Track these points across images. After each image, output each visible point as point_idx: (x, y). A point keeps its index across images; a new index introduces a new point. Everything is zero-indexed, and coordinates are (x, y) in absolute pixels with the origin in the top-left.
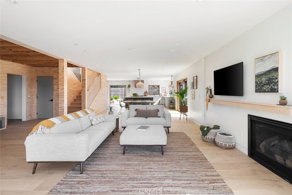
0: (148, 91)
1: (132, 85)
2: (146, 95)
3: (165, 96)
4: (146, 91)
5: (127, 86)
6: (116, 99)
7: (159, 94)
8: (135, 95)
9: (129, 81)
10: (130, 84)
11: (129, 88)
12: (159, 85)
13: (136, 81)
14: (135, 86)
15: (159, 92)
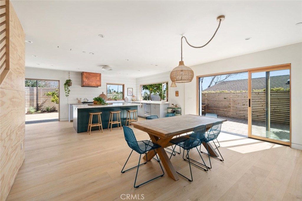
3: (133, 101)
9: (69, 72)
10: (70, 79)
11: (69, 86)
12: (124, 85)
13: (85, 74)
14: (83, 84)
15: (124, 95)
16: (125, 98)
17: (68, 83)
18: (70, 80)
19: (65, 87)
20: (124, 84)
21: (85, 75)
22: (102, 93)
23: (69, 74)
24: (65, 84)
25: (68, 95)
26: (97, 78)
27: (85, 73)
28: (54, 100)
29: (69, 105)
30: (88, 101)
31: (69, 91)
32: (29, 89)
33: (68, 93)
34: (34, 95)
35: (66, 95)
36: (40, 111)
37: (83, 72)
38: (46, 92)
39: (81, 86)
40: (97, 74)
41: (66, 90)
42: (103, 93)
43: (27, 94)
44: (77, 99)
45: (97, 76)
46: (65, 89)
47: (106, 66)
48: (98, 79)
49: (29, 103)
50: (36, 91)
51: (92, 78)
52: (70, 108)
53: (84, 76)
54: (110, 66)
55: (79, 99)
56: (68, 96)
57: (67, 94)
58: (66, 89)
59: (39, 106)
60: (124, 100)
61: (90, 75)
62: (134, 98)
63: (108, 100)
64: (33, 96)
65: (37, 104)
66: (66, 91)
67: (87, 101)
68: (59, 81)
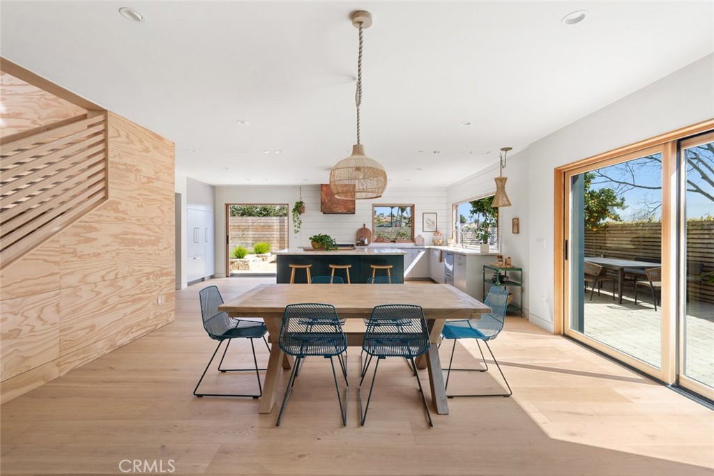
0: (369, 226)
1: (311, 203)
2: (362, 244)
3: (435, 245)
4: (361, 227)
5: (292, 207)
6: (260, 253)
7: (413, 240)
8: (320, 241)
9: (300, 188)
10: (301, 200)
11: (300, 214)
12: (414, 206)
14: (322, 208)
15: (413, 230)
16: (416, 236)
17: (299, 208)
18: (301, 203)
19: (293, 215)
20: (413, 203)
21: (324, 190)
23: (300, 191)
24: (294, 210)
27: (324, 186)
31: (301, 222)
32: (278, 221)
33: (299, 227)
35: (295, 231)
39: (322, 214)
41: (295, 221)
42: (364, 225)
46: (293, 218)
49: (278, 245)
53: (322, 192)
56: (298, 231)
57: (296, 228)
58: (295, 219)
63: (376, 241)
66: (296, 224)
68: (288, 205)
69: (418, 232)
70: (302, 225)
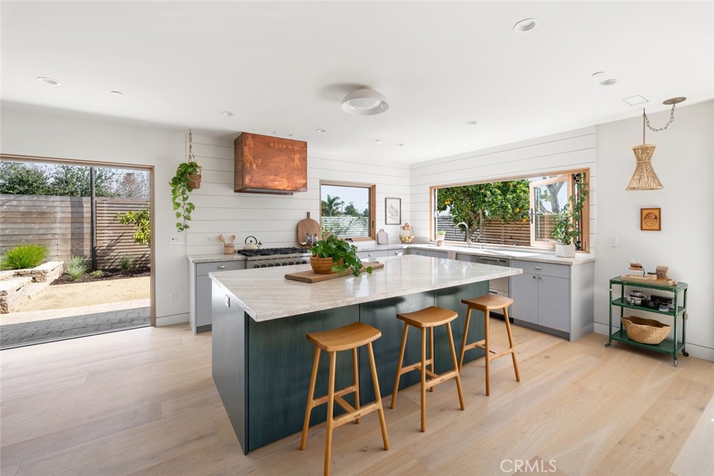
0: (315, 216)
1: (213, 168)
5: (170, 173)
7: (374, 235)
9: (190, 134)
10: (193, 160)
11: (190, 187)
12: (374, 186)
13: (250, 142)
14: (243, 180)
16: (377, 231)
17: (186, 177)
18: (193, 166)
19: (174, 191)
20: (373, 183)
21: (252, 145)
22: (304, 217)
23: (191, 140)
24: (176, 181)
25: (188, 223)
26: (294, 160)
27: (250, 137)
28: (142, 236)
29: (193, 266)
30: (261, 247)
31: (192, 207)
32: (69, 204)
33: (187, 218)
34: (85, 220)
35: (178, 225)
36: (99, 273)
37: (243, 134)
38: (119, 212)
39: (233, 191)
40: (293, 142)
41: (178, 205)
42: (308, 214)
43: (63, 218)
44: (220, 239)
45: (293, 151)
46: (174, 198)
47: (361, 87)
48: (297, 162)
49: (68, 247)
50: (90, 209)
51: (278, 159)
52: (196, 276)
53: (246, 150)
54: (378, 90)
55: (226, 236)
56: (186, 227)
57: (181, 220)
58: (177, 201)
59: (97, 256)
60: (374, 239)
61: (269, 146)
62: (406, 233)
64: (82, 223)
65: (93, 250)
66: (180, 210)
67: (255, 247)
68: (151, 169)
69: (379, 225)
70: (193, 213)
